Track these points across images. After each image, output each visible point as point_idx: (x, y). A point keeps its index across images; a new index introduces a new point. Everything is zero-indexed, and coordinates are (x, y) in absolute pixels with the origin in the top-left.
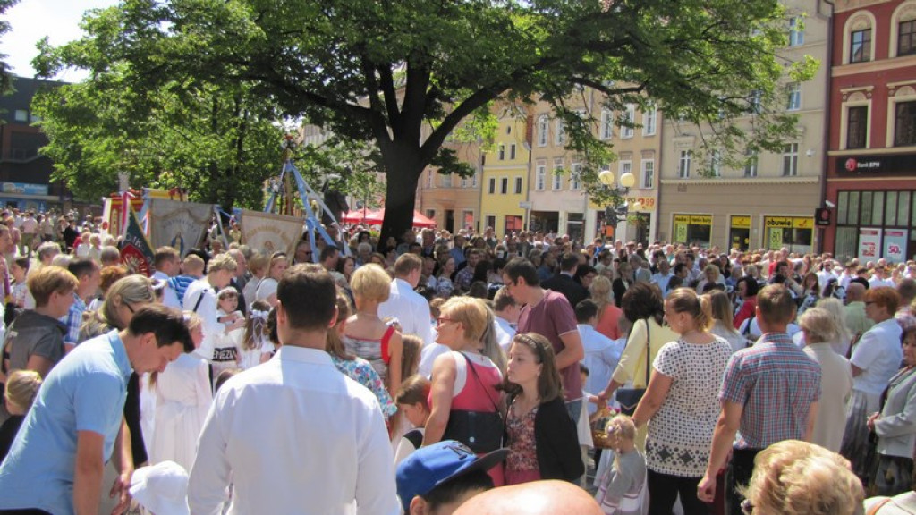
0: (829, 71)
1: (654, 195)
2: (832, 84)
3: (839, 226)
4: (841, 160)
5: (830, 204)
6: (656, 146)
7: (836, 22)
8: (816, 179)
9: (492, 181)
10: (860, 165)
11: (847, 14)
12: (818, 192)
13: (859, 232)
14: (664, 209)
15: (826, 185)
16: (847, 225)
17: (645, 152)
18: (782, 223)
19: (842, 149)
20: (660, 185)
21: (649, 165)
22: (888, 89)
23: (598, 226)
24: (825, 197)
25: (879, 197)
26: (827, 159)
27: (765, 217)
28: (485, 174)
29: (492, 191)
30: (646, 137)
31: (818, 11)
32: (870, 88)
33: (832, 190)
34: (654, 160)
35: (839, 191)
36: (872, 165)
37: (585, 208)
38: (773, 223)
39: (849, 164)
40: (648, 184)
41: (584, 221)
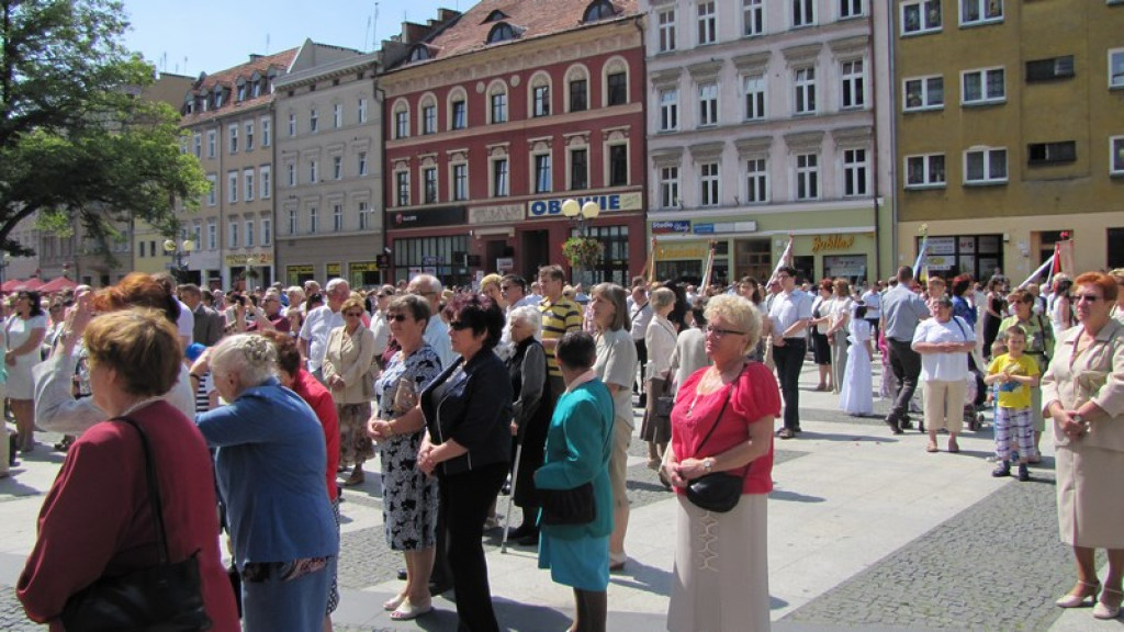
0: (383, 145)
1: (272, 251)
2: (386, 154)
3: (396, 267)
4: (394, 215)
5: (388, 251)
6: (269, 206)
7: (386, 105)
8: (379, 231)
9: (142, 244)
10: (405, 219)
11: (393, 99)
12: (380, 240)
13: (408, 272)
14: (280, 264)
15: (385, 235)
16: (401, 266)
17: (263, 213)
18: (361, 268)
19: (394, 207)
20: (276, 242)
21: (267, 223)
22: (418, 160)
23: (232, 281)
24: (385, 245)
25: (418, 243)
26: (385, 214)
27: (350, 264)
28: (136, 238)
29: (142, 254)
30: (264, 199)
31: (375, 96)
32: (408, 158)
33: (390, 240)
34: (270, 219)
35: (394, 240)
36: (413, 218)
37: (221, 265)
38: (355, 268)
39: (399, 217)
40: (267, 241)
41: (221, 278)
